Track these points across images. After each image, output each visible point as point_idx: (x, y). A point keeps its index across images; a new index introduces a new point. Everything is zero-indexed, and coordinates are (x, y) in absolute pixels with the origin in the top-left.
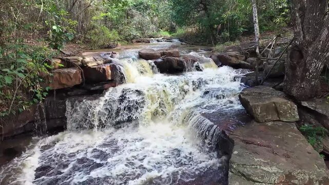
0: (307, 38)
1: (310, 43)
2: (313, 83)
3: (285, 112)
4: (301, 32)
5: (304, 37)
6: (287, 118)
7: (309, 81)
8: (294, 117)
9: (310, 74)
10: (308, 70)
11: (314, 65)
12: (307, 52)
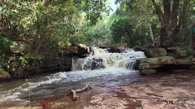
0: (166, 25)
1: (167, 27)
2: (170, 40)
3: (161, 51)
4: (163, 23)
5: (165, 25)
6: (162, 54)
7: (169, 40)
8: (165, 53)
9: (168, 37)
10: (167, 36)
11: (169, 33)
12: (166, 30)
